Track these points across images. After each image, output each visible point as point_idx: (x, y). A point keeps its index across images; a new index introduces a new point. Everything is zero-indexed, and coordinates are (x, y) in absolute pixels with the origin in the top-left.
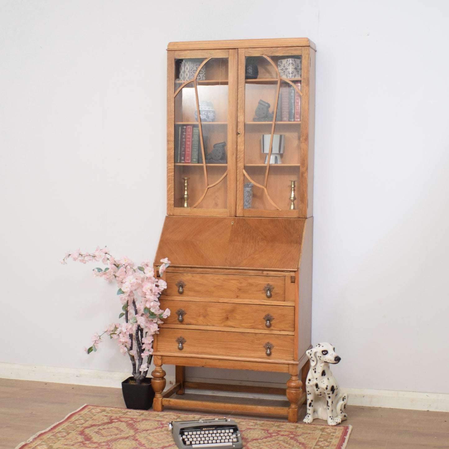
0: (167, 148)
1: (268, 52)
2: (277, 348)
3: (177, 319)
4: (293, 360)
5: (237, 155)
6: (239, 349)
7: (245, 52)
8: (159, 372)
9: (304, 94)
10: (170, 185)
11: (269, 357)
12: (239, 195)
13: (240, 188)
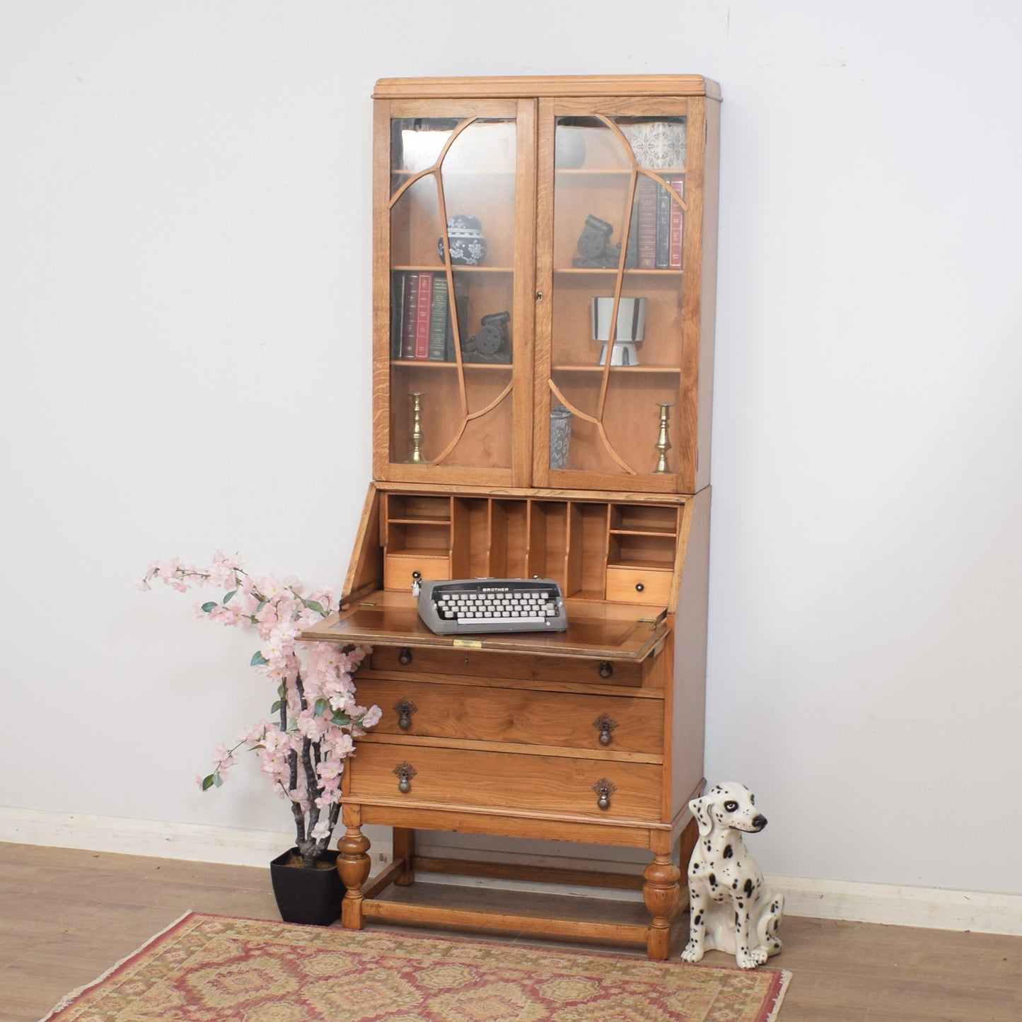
0: (374, 326)
1: (607, 106)
2: (624, 792)
3: (397, 721)
4: (661, 819)
5: (534, 347)
6: (537, 793)
7: (555, 105)
8: (355, 842)
9: (692, 206)
10: (380, 412)
11: (606, 812)
12: (540, 438)
13: (540, 421)
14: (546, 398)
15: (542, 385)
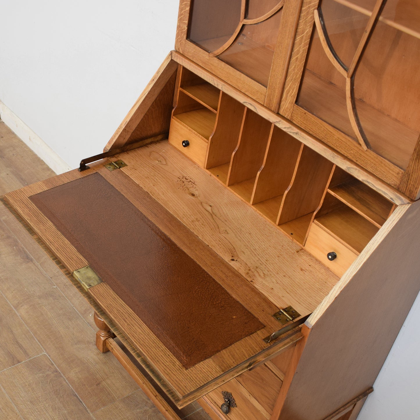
12: (294, 70)
13: (299, 51)
14: (309, 30)
15: (308, 13)
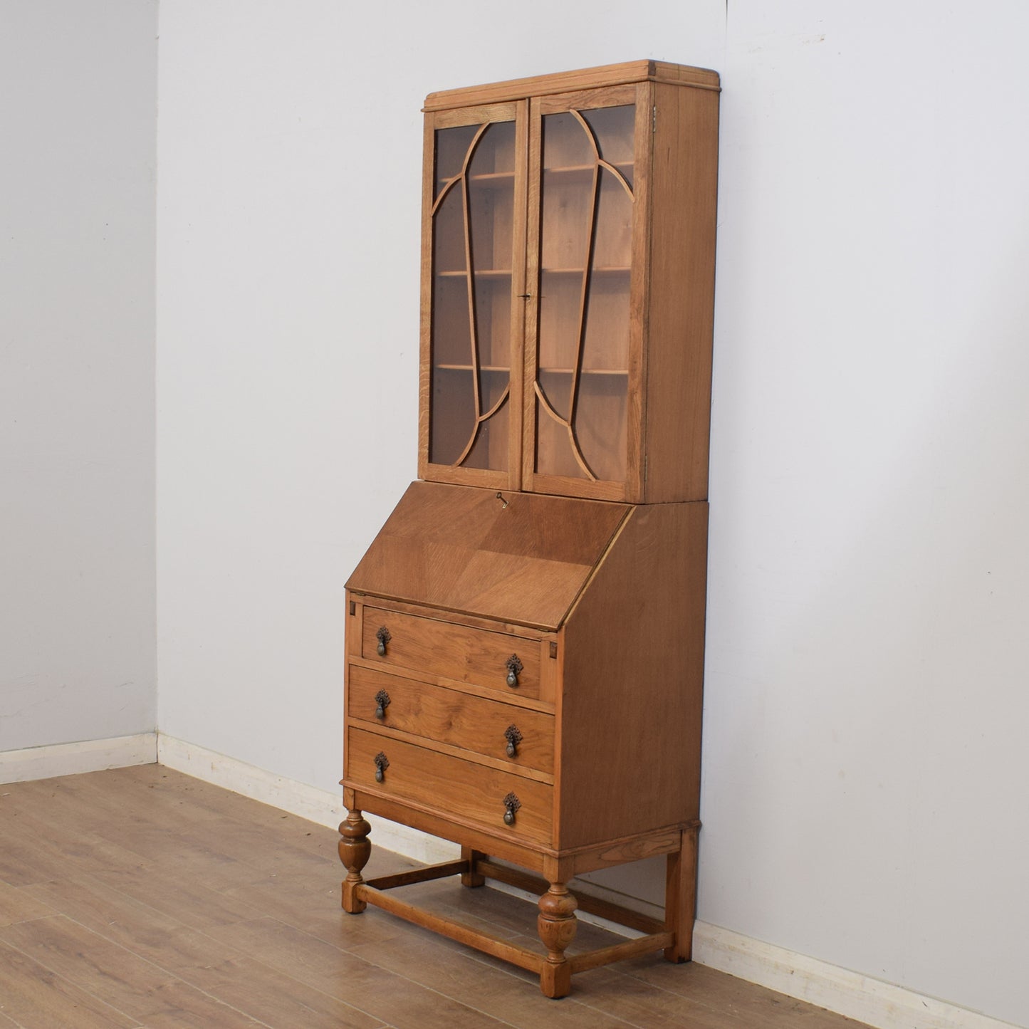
0: (421, 329)
1: (577, 101)
2: (526, 810)
4: (551, 845)
5: (524, 348)
6: (466, 799)
7: (541, 104)
8: (351, 826)
9: (638, 198)
10: (423, 413)
11: (512, 829)
12: (527, 442)
13: (528, 423)
14: (533, 401)
15: (529, 387)
